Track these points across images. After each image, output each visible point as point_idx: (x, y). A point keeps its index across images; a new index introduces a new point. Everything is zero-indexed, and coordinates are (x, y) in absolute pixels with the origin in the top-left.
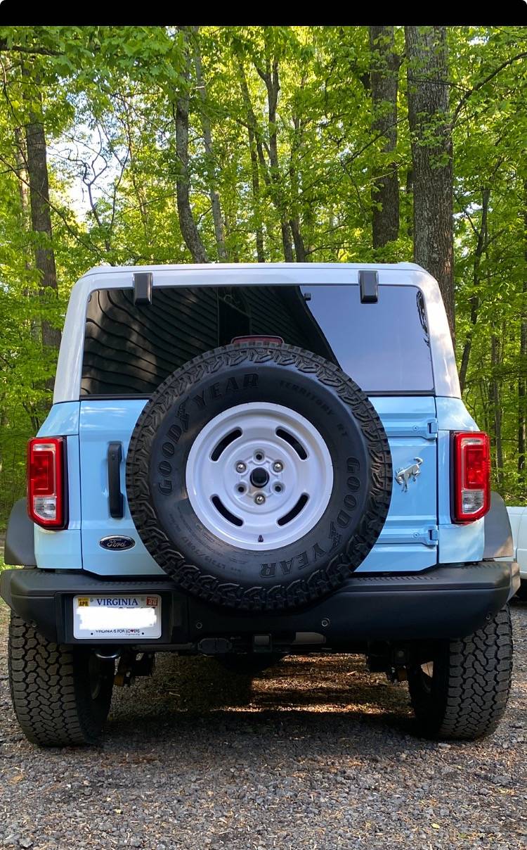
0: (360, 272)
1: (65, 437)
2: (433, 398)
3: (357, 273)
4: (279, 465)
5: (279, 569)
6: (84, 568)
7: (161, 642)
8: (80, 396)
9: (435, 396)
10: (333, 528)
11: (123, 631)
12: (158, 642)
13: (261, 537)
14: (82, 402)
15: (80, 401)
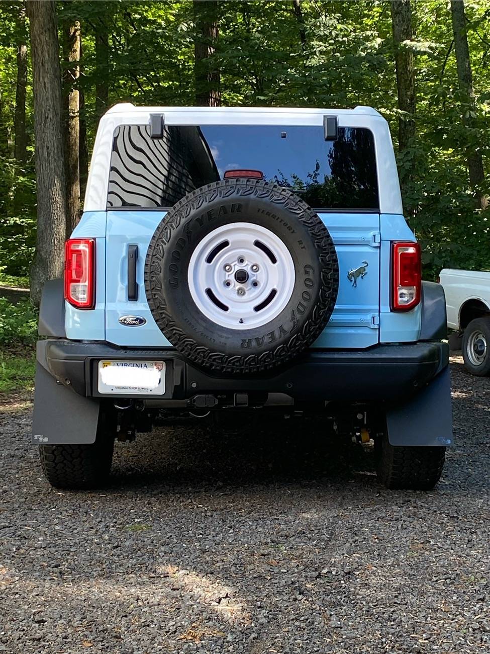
0: (324, 116)
1: (95, 239)
2: (378, 215)
3: (323, 117)
4: (255, 268)
5: (254, 343)
6: (106, 340)
7: (163, 398)
8: (107, 207)
9: (380, 214)
10: (293, 314)
11: (136, 388)
12: (161, 398)
13: (241, 319)
14: (108, 212)
15: (106, 211)
